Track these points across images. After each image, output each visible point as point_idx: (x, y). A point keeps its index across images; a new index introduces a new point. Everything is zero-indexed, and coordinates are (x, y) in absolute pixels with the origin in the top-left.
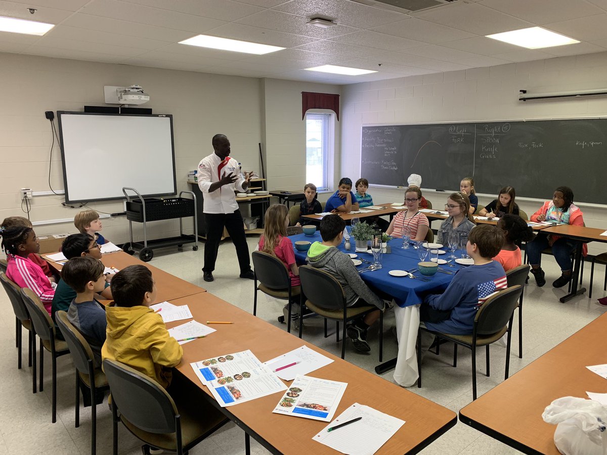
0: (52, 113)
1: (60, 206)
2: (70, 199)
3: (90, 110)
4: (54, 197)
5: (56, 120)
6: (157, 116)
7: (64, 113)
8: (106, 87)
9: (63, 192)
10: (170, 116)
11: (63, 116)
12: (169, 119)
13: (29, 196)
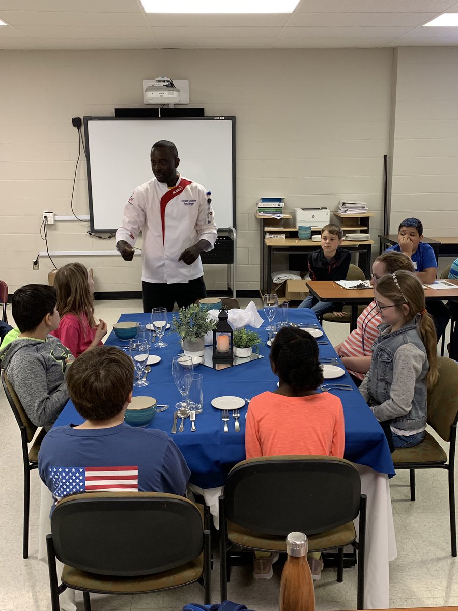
0: (79, 119)
1: (86, 235)
2: (96, 227)
3: (122, 114)
4: (77, 223)
5: (83, 128)
6: (212, 118)
7: (91, 118)
8: (144, 82)
9: (88, 217)
10: (232, 118)
11: (89, 122)
12: (230, 122)
13: (51, 221)
